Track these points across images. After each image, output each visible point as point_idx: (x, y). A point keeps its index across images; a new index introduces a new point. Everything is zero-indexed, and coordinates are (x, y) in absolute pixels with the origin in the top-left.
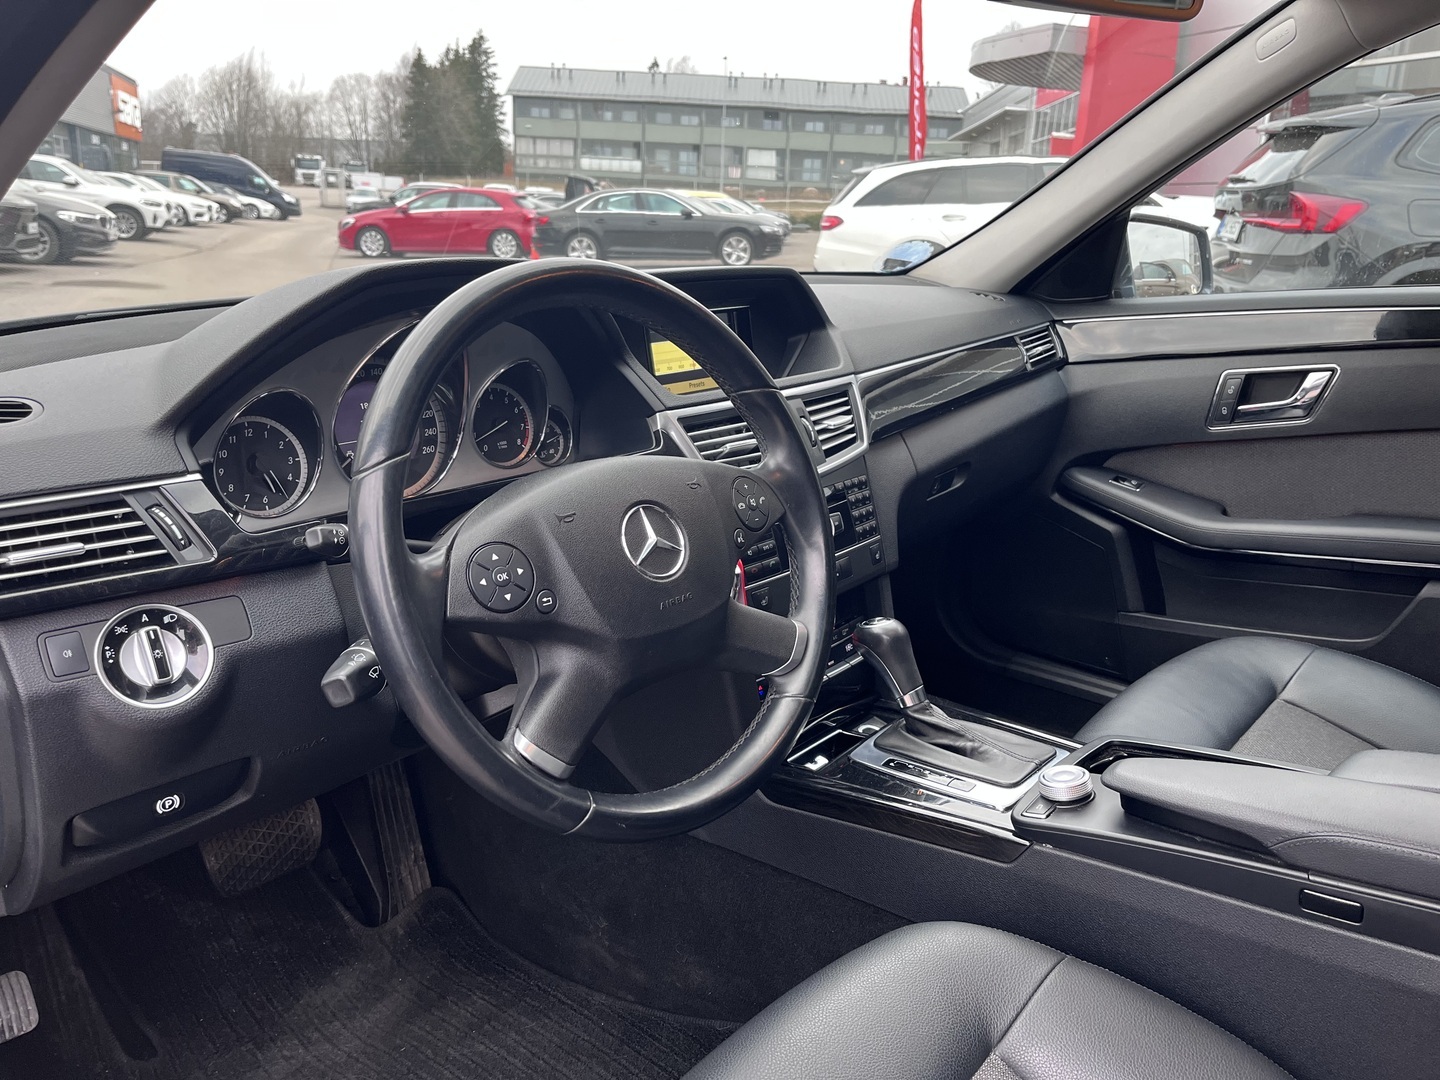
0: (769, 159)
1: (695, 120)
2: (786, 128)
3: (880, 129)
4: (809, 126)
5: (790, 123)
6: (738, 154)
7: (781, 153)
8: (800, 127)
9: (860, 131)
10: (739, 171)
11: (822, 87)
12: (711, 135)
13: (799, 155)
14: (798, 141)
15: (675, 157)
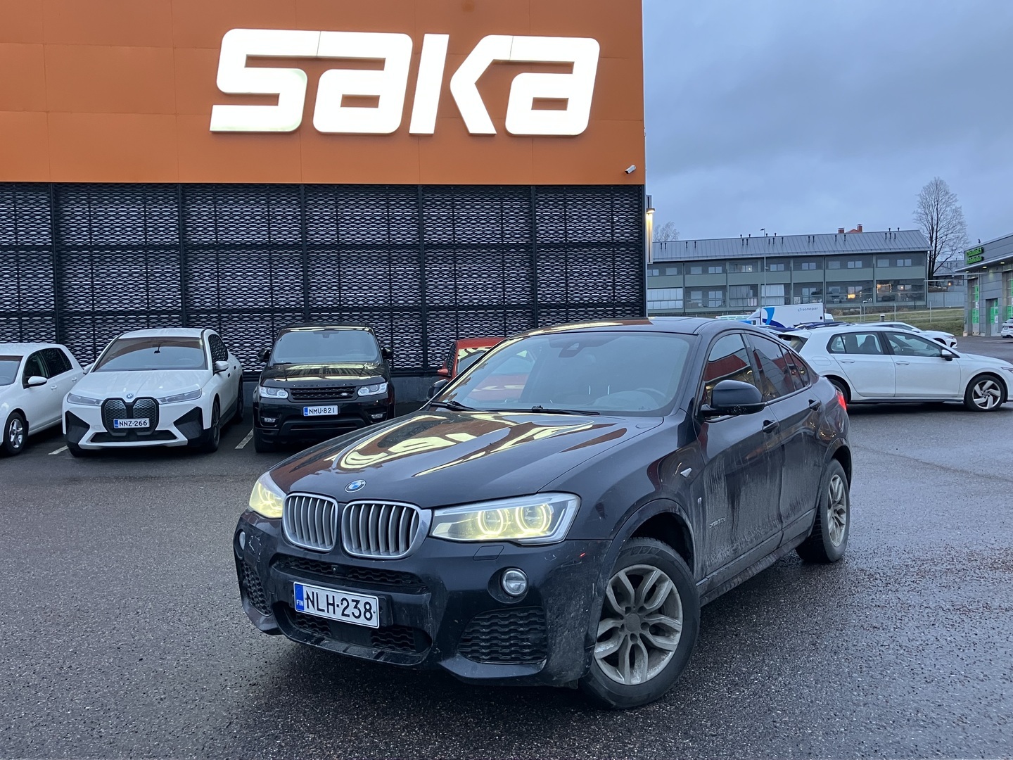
0: (780, 291)
1: (719, 269)
2: (787, 268)
3: (859, 264)
4: (805, 266)
5: (792, 265)
6: (755, 288)
7: (787, 286)
8: (798, 268)
9: (844, 266)
10: (756, 300)
11: (811, 239)
12: (734, 278)
13: (800, 286)
14: (799, 277)
15: (705, 296)
